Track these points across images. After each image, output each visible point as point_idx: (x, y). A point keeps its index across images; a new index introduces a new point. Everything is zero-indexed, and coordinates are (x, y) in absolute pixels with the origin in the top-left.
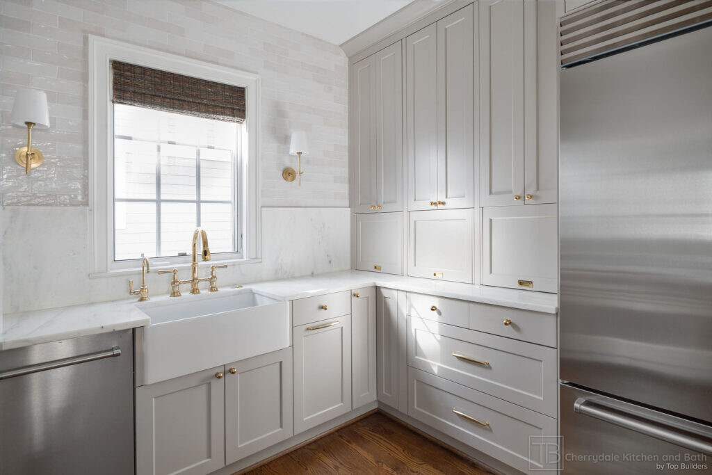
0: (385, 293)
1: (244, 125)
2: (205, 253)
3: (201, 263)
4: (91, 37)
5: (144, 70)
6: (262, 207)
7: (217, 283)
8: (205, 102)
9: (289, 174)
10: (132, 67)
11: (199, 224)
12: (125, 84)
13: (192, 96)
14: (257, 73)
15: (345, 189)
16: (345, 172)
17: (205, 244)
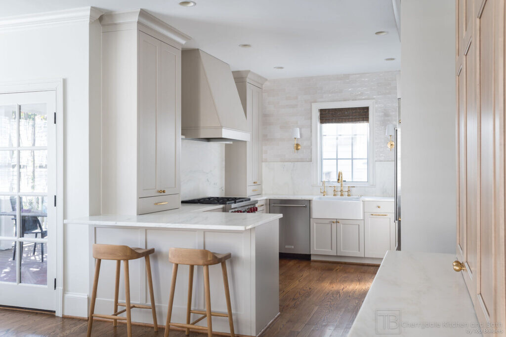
1: (368, 124)
4: (312, 104)
5: (329, 110)
6: (376, 161)
8: (351, 117)
10: (325, 110)
12: (323, 117)
13: (346, 116)
14: (374, 99)
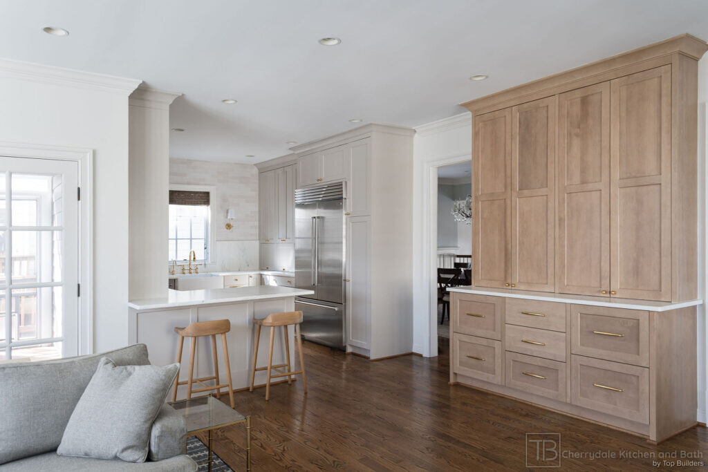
0: (263, 276)
1: (209, 207)
2: (194, 258)
3: (193, 263)
6: (216, 241)
7: (199, 271)
8: (193, 200)
9: (229, 226)
11: (191, 248)
13: (189, 199)
14: (214, 185)
15: (257, 231)
16: (257, 223)
17: (194, 255)
